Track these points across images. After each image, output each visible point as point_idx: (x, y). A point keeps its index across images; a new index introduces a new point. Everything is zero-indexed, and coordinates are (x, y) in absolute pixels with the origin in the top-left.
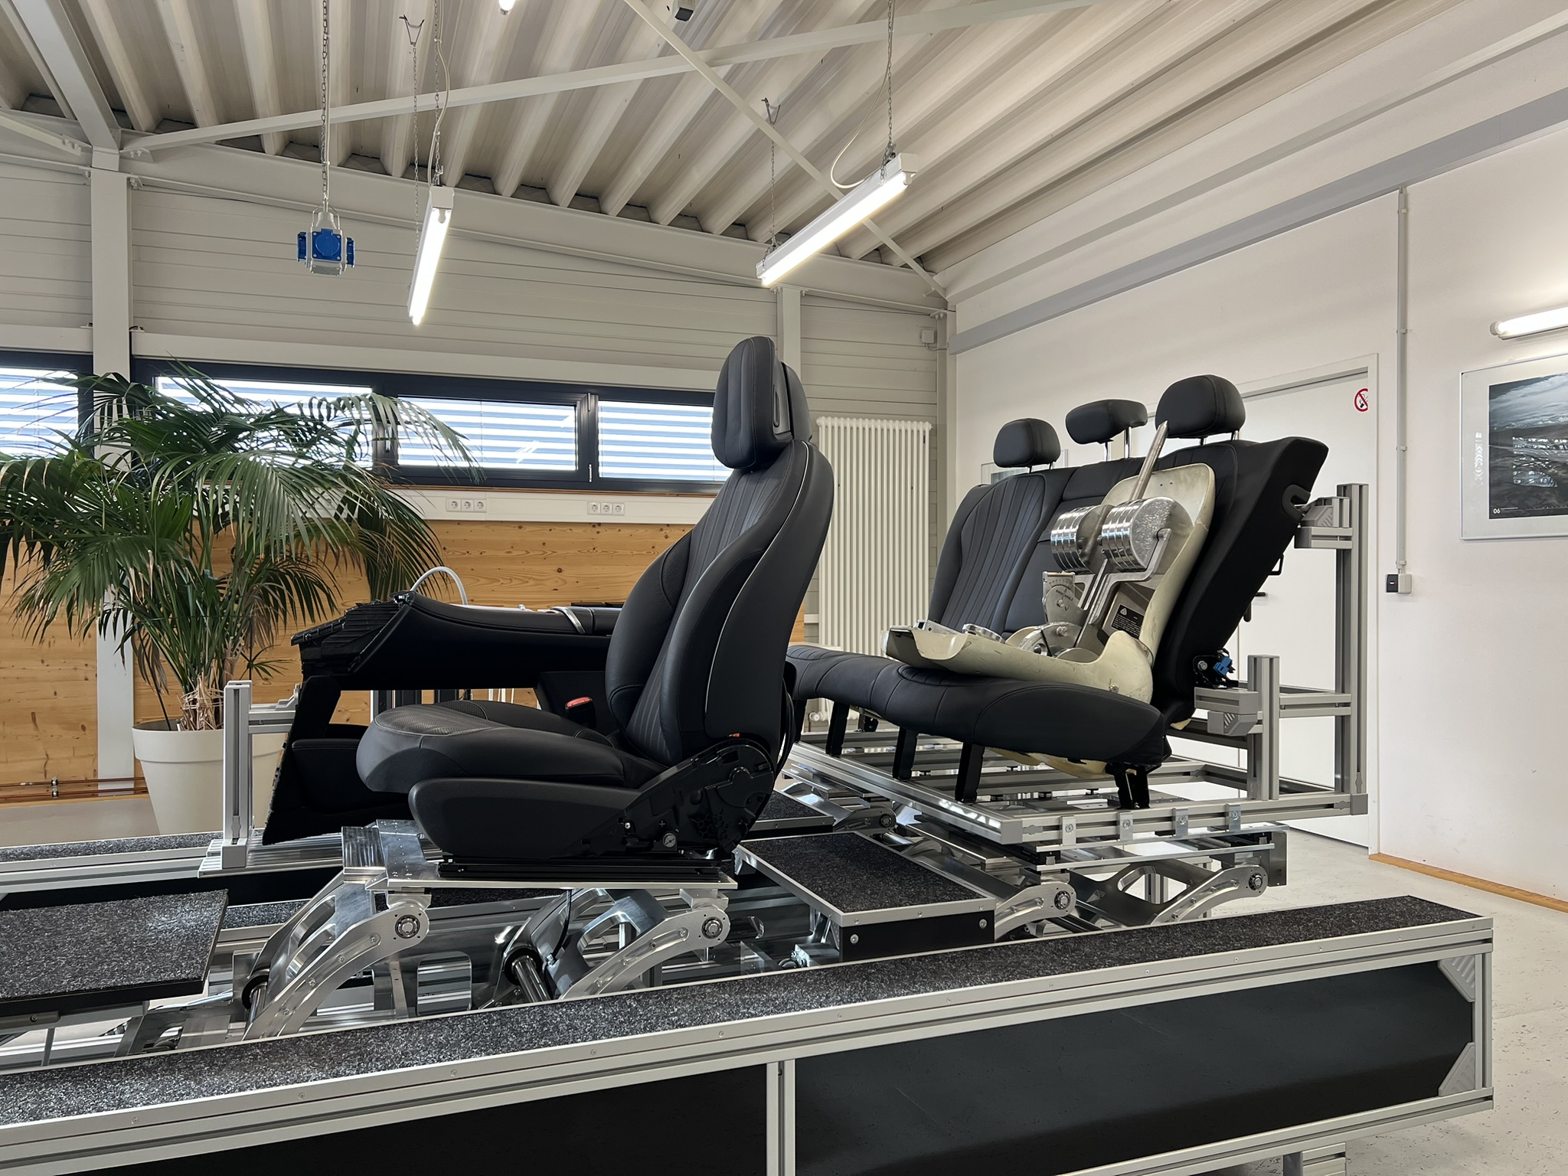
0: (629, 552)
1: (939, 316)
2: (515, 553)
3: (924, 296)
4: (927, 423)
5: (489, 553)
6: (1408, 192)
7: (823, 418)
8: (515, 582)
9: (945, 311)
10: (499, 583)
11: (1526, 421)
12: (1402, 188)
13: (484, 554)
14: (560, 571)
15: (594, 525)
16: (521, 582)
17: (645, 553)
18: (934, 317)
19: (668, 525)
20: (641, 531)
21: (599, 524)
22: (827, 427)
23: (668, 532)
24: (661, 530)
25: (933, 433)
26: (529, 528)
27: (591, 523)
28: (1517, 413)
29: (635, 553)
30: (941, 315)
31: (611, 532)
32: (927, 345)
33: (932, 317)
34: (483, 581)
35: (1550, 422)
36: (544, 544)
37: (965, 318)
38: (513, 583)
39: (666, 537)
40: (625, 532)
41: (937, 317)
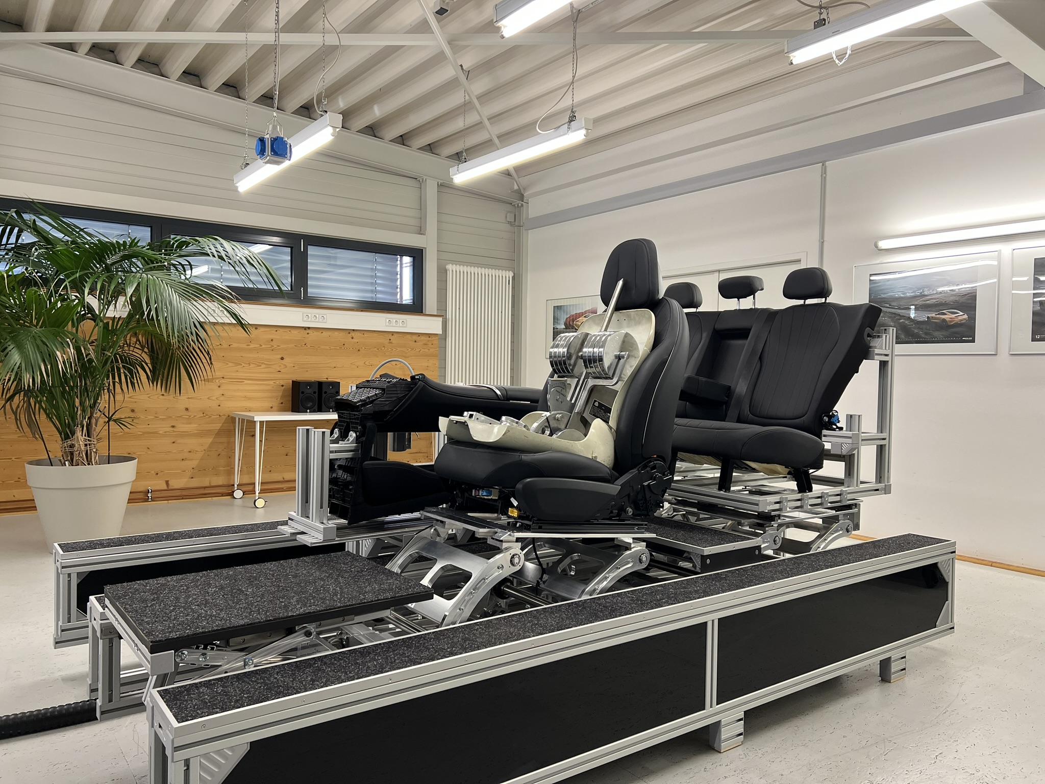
0: (328, 347)
1: (518, 205)
2: (252, 346)
3: (510, 191)
4: (511, 272)
5: (235, 345)
6: (827, 165)
7: (451, 265)
8: (252, 365)
9: (522, 203)
10: (241, 366)
11: (889, 294)
12: (823, 163)
13: (231, 346)
14: (282, 359)
15: (305, 328)
16: (256, 366)
17: (338, 348)
18: (514, 205)
19: (354, 330)
20: (336, 333)
21: (309, 328)
22: (452, 271)
23: (353, 334)
24: (349, 333)
25: (514, 278)
26: (262, 329)
27: (303, 327)
28: (884, 290)
29: (332, 348)
30: (520, 205)
31: (316, 333)
32: (509, 223)
33: (513, 205)
34: (230, 364)
35: (902, 295)
36: (272, 340)
37: (535, 208)
38: (250, 367)
39: (352, 338)
40: (325, 334)
41: (516, 205)
